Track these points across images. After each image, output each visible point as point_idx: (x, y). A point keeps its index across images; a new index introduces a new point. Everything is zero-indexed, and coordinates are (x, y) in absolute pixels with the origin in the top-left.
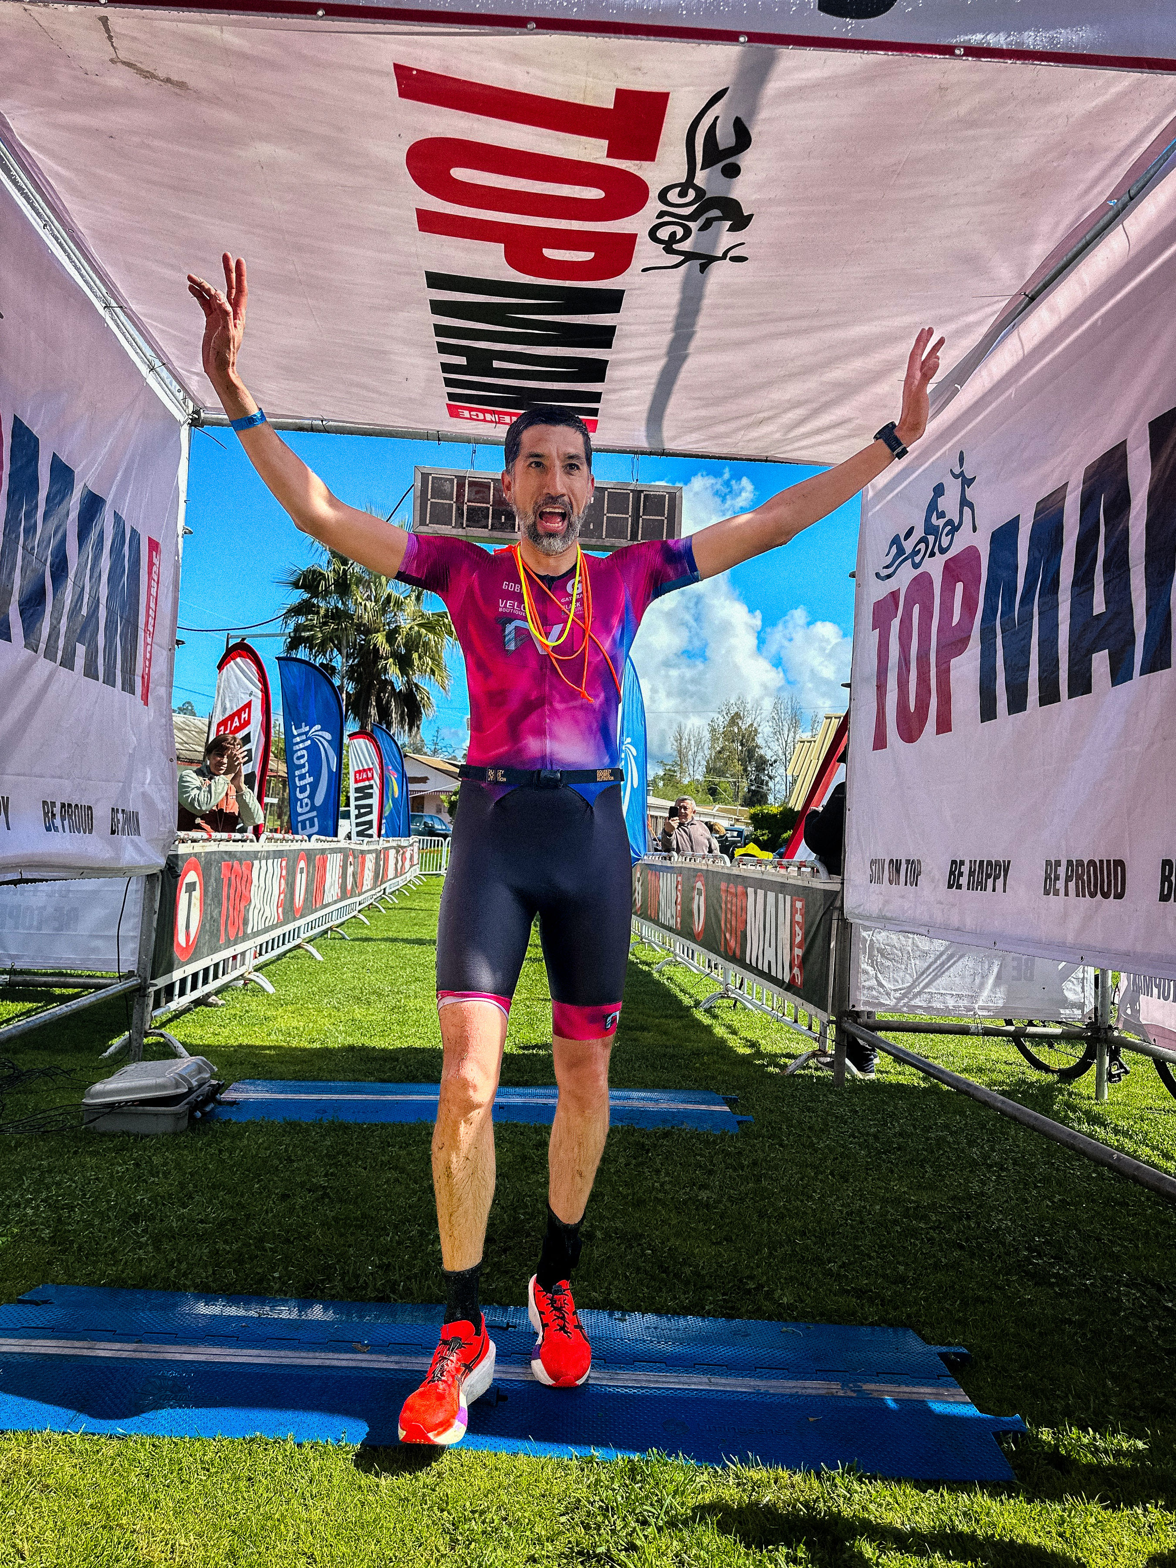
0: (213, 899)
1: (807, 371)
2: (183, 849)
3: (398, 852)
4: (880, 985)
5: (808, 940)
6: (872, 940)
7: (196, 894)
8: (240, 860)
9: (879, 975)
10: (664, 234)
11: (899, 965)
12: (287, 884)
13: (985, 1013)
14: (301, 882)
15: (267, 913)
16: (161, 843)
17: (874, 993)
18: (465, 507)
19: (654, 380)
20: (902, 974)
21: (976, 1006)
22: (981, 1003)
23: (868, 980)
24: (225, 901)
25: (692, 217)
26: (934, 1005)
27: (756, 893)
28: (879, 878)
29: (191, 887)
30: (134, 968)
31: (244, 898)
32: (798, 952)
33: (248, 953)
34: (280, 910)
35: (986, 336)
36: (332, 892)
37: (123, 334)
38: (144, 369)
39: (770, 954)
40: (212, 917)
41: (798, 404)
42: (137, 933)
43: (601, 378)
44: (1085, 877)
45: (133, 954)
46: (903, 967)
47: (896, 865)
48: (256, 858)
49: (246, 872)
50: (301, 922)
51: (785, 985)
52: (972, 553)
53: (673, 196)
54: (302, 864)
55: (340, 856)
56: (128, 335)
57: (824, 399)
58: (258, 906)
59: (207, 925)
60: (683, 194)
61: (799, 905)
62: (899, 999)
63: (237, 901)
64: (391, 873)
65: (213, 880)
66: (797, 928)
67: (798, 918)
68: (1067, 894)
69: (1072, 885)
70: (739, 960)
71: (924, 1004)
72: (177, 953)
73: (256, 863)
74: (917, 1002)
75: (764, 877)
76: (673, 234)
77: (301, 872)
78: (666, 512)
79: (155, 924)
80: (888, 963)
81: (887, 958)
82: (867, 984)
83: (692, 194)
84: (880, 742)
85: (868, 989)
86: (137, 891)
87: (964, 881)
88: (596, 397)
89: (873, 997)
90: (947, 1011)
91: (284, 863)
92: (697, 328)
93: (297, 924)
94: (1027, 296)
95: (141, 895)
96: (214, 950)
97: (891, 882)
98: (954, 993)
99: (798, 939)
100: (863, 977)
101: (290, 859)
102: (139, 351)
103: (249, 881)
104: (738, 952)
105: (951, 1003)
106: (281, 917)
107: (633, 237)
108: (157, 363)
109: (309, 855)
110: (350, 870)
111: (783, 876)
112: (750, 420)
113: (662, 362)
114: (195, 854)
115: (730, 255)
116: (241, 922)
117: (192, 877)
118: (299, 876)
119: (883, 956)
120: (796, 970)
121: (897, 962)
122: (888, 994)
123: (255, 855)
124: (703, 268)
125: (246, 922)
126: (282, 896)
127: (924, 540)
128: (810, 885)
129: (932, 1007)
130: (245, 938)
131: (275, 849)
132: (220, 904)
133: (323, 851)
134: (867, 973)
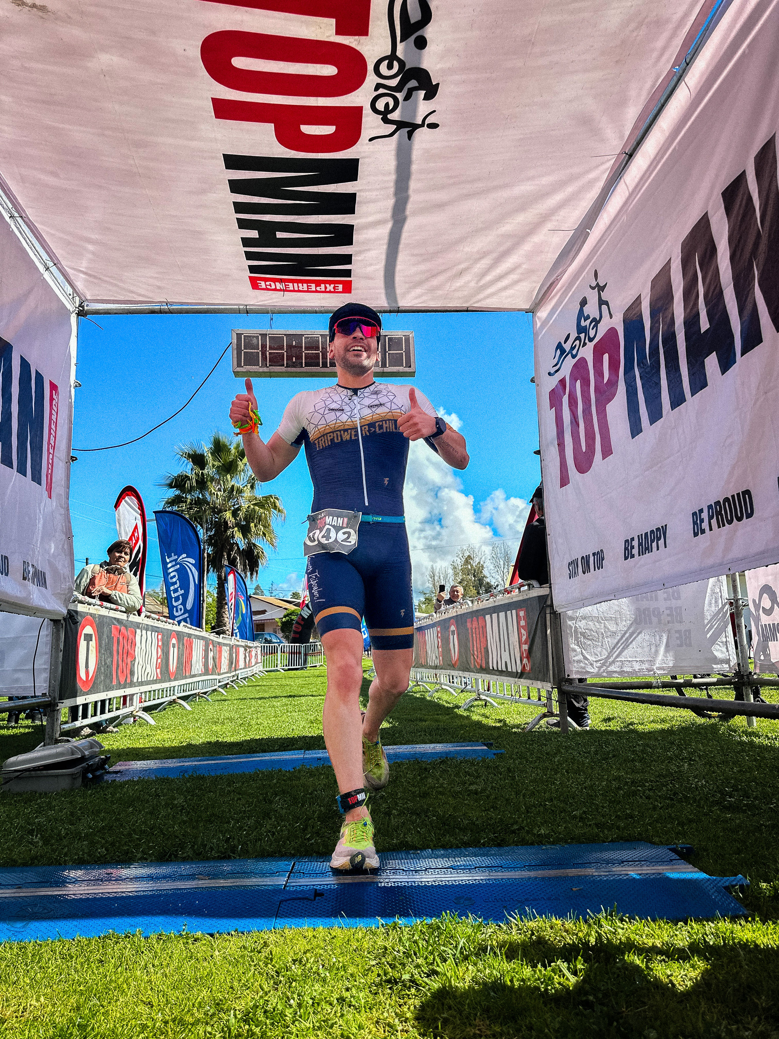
0: (106, 650)
1: (488, 226)
2: (81, 608)
3: (246, 650)
4: (586, 658)
5: (531, 637)
6: (576, 627)
7: (93, 644)
8: (126, 627)
9: (584, 651)
10: (380, 105)
11: (597, 643)
12: (163, 650)
13: (662, 672)
14: (173, 654)
15: (148, 670)
16: (63, 597)
17: (582, 665)
18: (268, 353)
19: (386, 241)
20: (599, 649)
21: (655, 668)
22: (657, 665)
23: (576, 655)
24: (115, 653)
25: (398, 88)
26: (625, 669)
27: (491, 618)
28: (575, 573)
29: (88, 638)
30: (46, 691)
31: (129, 655)
32: (525, 647)
33: (135, 697)
34: (158, 670)
35: (603, 189)
36: (197, 667)
37: (25, 239)
38: (41, 268)
39: (505, 657)
40: (106, 664)
41: (483, 255)
42: (47, 666)
43: (349, 242)
44: (723, 512)
45: (45, 682)
46: (600, 644)
47: (585, 560)
48: (138, 628)
49: (131, 636)
50: (176, 683)
51: (519, 675)
52: (612, 332)
53: (383, 69)
54: (174, 641)
55: (202, 642)
56: (28, 241)
57: (502, 249)
58: (141, 662)
59: (102, 669)
60: (390, 67)
61: (522, 614)
62: (600, 668)
63: (125, 656)
64: (241, 664)
65: (105, 636)
66: (523, 631)
67: (523, 623)
68: (711, 529)
69: (714, 521)
70: (485, 670)
71: (618, 670)
72: (79, 684)
73: (138, 631)
74: (612, 668)
75: (496, 604)
76: (387, 105)
77: (174, 647)
78: (404, 348)
79: (61, 659)
80: (589, 642)
81: (588, 639)
82: (576, 658)
83: (396, 64)
84: (564, 481)
85: (577, 662)
86: (47, 635)
87: (635, 551)
88: (347, 259)
89: (582, 668)
90: (634, 673)
91: (160, 637)
92: (411, 192)
93: (173, 684)
94: (627, 154)
95: (49, 638)
96: (108, 688)
97: (584, 573)
98: (638, 659)
99: (524, 638)
100: (573, 654)
101: (166, 636)
102: (36, 253)
103: (133, 644)
104: (484, 666)
105: (637, 667)
106: (159, 676)
107: (360, 109)
108: (50, 264)
109: (179, 635)
110: (211, 655)
111: (509, 598)
112: (454, 271)
113: (390, 225)
114: (91, 615)
115: (427, 122)
116: (128, 672)
117: (88, 630)
118: (172, 649)
119: (585, 637)
120: (525, 661)
121: (596, 641)
122: (591, 664)
123: (138, 625)
124: (410, 135)
125: (132, 673)
126: (159, 661)
127: (578, 338)
128: (528, 597)
129: (623, 671)
130: (132, 685)
131: (152, 624)
132: (111, 654)
133: (189, 635)
134: (575, 651)
